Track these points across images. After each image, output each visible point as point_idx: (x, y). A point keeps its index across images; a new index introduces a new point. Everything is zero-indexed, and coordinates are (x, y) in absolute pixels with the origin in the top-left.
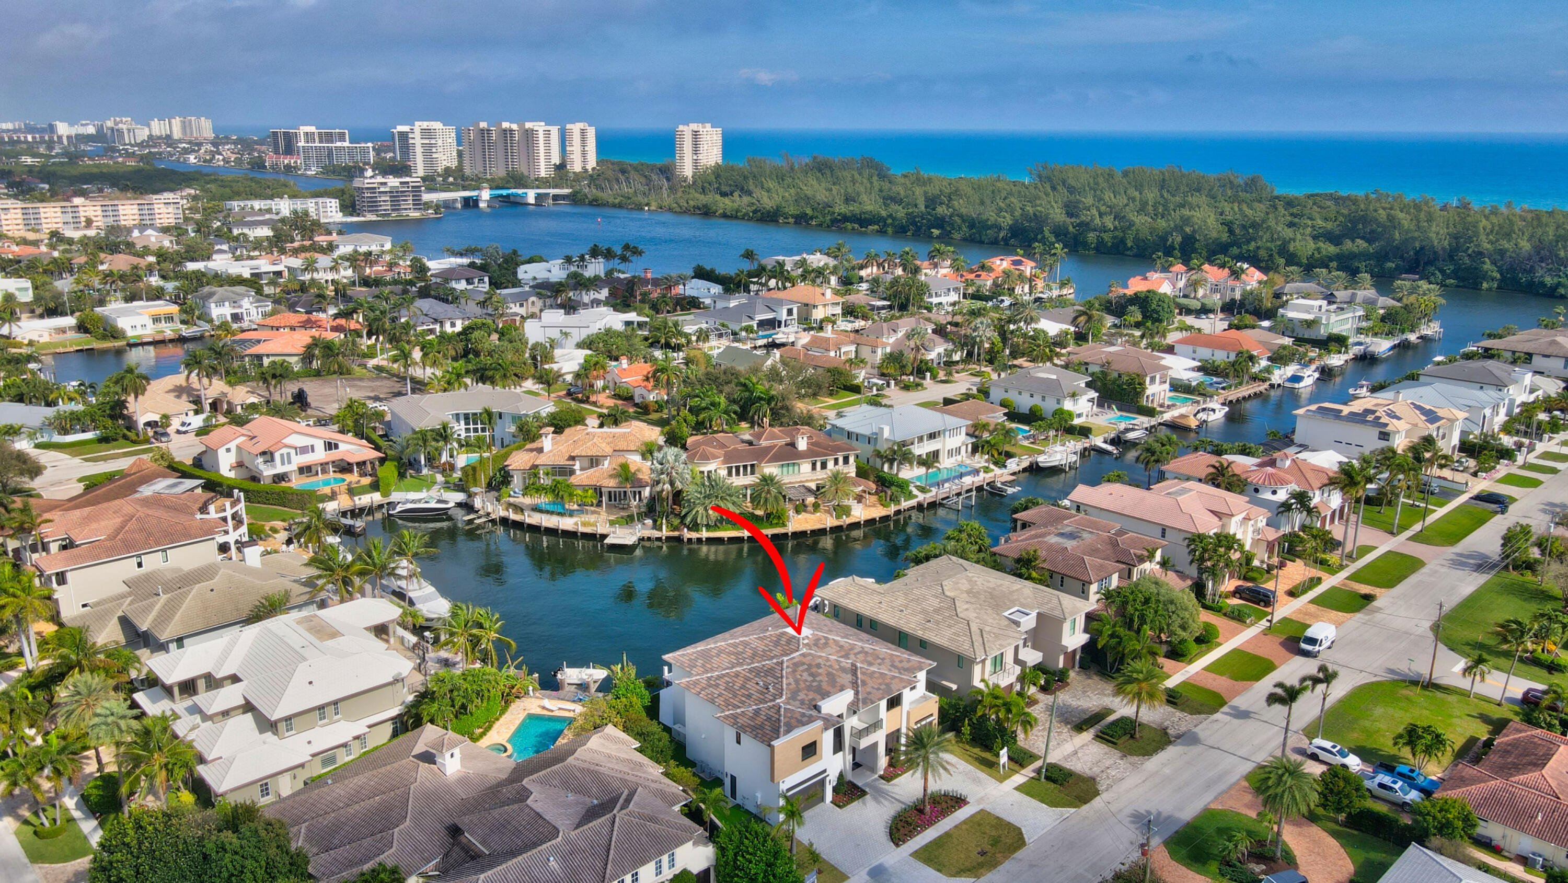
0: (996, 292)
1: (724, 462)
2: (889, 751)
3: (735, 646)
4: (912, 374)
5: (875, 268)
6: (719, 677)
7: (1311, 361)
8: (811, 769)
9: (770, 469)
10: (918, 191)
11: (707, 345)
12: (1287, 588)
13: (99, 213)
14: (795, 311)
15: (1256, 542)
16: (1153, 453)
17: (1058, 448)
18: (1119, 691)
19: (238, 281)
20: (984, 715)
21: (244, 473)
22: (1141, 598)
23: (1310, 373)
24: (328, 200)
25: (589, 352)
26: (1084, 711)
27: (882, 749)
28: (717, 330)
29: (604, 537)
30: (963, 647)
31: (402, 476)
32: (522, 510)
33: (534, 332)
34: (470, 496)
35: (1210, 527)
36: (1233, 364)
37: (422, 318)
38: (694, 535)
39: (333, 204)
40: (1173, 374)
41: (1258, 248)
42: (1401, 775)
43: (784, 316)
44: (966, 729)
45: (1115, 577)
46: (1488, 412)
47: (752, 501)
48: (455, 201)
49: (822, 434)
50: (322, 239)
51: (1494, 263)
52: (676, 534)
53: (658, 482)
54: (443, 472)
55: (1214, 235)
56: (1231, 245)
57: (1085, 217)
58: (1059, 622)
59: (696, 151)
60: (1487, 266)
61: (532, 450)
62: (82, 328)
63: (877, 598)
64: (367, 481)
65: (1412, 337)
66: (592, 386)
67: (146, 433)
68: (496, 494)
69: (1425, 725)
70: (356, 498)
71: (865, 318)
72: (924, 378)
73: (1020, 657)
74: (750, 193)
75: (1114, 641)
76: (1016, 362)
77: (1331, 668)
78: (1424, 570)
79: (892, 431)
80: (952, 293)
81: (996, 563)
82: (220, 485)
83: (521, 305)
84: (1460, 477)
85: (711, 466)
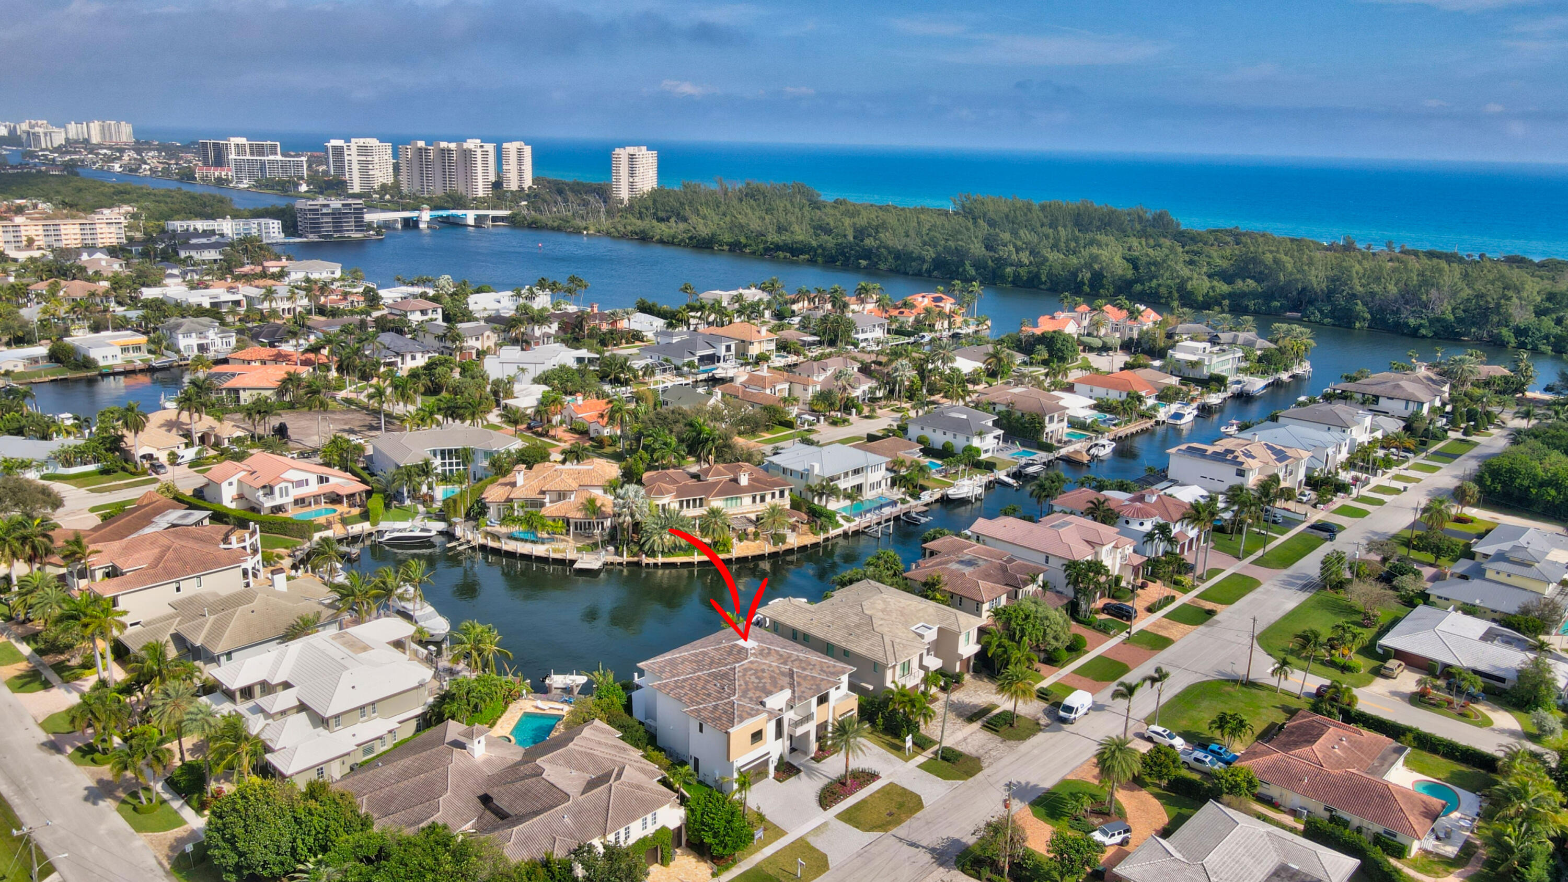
0: (919, 327)
1: (676, 497)
2: (819, 738)
3: (695, 655)
4: (839, 410)
5: (806, 302)
6: (684, 680)
7: (1193, 399)
8: (757, 751)
9: (717, 503)
10: (847, 221)
11: (653, 379)
12: (1146, 604)
13: (41, 232)
14: (733, 347)
15: (1122, 567)
16: (1044, 490)
17: (966, 482)
18: (1001, 689)
19: (200, 311)
20: (894, 709)
21: (243, 505)
22: (1022, 615)
23: (1189, 410)
24: (271, 221)
25: (546, 388)
26: (975, 706)
27: (813, 737)
28: (661, 365)
29: (573, 562)
30: (878, 655)
31: (387, 506)
32: (499, 538)
33: (494, 368)
34: (450, 525)
35: (1085, 555)
36: (1122, 403)
37: (384, 352)
38: (651, 561)
39: (276, 225)
40: (1070, 412)
41: (1159, 285)
42: (1213, 752)
43: (722, 352)
44: (880, 721)
45: (1004, 597)
46: (1330, 451)
47: (702, 531)
48: (396, 221)
49: (761, 471)
50: (273, 267)
51: (1365, 304)
52: (636, 559)
53: (619, 515)
54: (424, 503)
55: (1120, 272)
56: (1136, 281)
57: (1003, 252)
58: (956, 635)
59: (632, 174)
60: (1360, 307)
61: (506, 484)
62: (55, 357)
63: (809, 616)
64: (356, 511)
65: (1285, 376)
66: (549, 421)
67: (143, 465)
68: (474, 523)
69: (1232, 713)
70: (349, 527)
71: (797, 353)
72: (850, 414)
73: (924, 663)
74: (685, 220)
75: (1000, 650)
76: (933, 398)
77: (1165, 669)
78: (1259, 589)
79: (822, 467)
80: (877, 329)
81: (908, 587)
82: (227, 516)
83: (477, 339)
84: (1301, 509)
85: (665, 500)
